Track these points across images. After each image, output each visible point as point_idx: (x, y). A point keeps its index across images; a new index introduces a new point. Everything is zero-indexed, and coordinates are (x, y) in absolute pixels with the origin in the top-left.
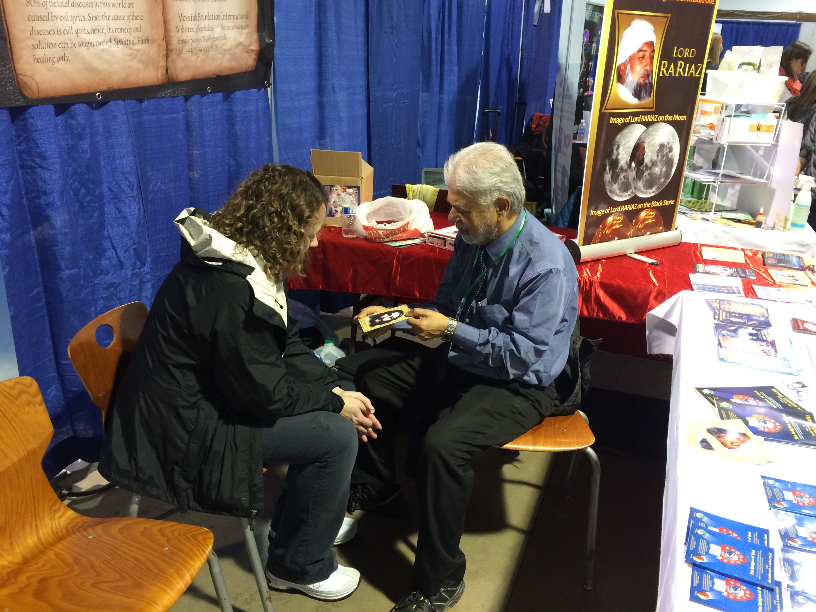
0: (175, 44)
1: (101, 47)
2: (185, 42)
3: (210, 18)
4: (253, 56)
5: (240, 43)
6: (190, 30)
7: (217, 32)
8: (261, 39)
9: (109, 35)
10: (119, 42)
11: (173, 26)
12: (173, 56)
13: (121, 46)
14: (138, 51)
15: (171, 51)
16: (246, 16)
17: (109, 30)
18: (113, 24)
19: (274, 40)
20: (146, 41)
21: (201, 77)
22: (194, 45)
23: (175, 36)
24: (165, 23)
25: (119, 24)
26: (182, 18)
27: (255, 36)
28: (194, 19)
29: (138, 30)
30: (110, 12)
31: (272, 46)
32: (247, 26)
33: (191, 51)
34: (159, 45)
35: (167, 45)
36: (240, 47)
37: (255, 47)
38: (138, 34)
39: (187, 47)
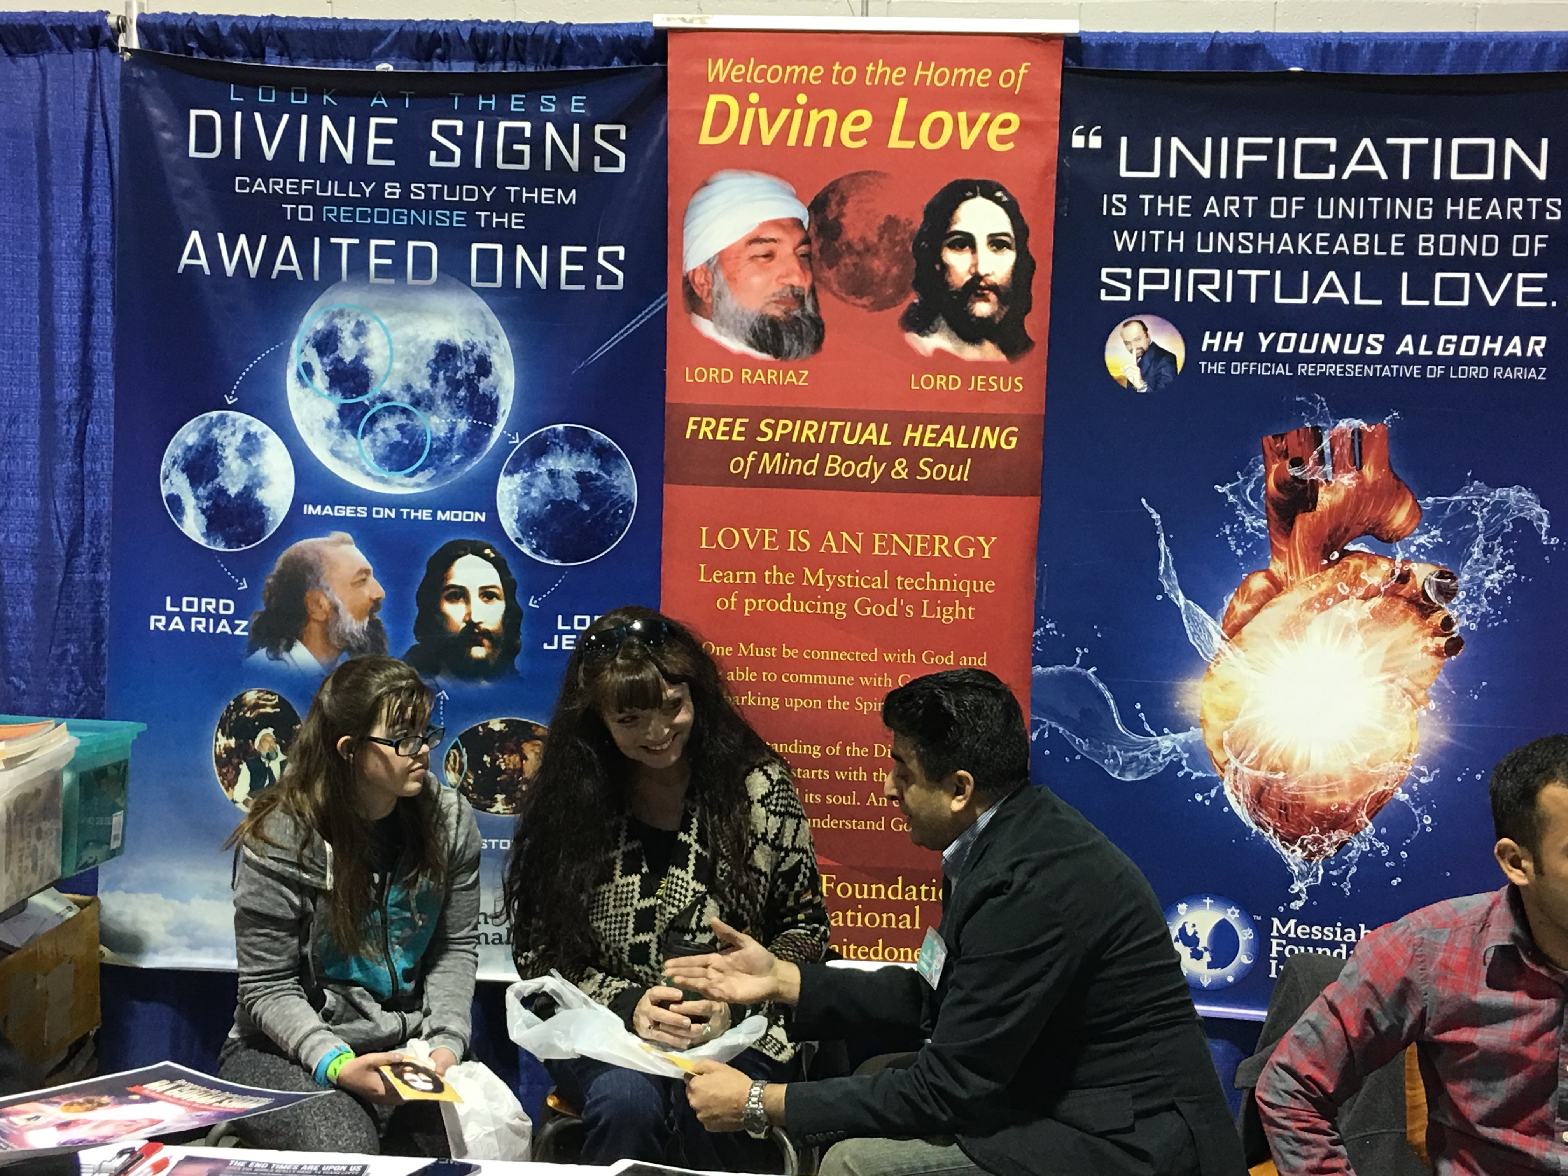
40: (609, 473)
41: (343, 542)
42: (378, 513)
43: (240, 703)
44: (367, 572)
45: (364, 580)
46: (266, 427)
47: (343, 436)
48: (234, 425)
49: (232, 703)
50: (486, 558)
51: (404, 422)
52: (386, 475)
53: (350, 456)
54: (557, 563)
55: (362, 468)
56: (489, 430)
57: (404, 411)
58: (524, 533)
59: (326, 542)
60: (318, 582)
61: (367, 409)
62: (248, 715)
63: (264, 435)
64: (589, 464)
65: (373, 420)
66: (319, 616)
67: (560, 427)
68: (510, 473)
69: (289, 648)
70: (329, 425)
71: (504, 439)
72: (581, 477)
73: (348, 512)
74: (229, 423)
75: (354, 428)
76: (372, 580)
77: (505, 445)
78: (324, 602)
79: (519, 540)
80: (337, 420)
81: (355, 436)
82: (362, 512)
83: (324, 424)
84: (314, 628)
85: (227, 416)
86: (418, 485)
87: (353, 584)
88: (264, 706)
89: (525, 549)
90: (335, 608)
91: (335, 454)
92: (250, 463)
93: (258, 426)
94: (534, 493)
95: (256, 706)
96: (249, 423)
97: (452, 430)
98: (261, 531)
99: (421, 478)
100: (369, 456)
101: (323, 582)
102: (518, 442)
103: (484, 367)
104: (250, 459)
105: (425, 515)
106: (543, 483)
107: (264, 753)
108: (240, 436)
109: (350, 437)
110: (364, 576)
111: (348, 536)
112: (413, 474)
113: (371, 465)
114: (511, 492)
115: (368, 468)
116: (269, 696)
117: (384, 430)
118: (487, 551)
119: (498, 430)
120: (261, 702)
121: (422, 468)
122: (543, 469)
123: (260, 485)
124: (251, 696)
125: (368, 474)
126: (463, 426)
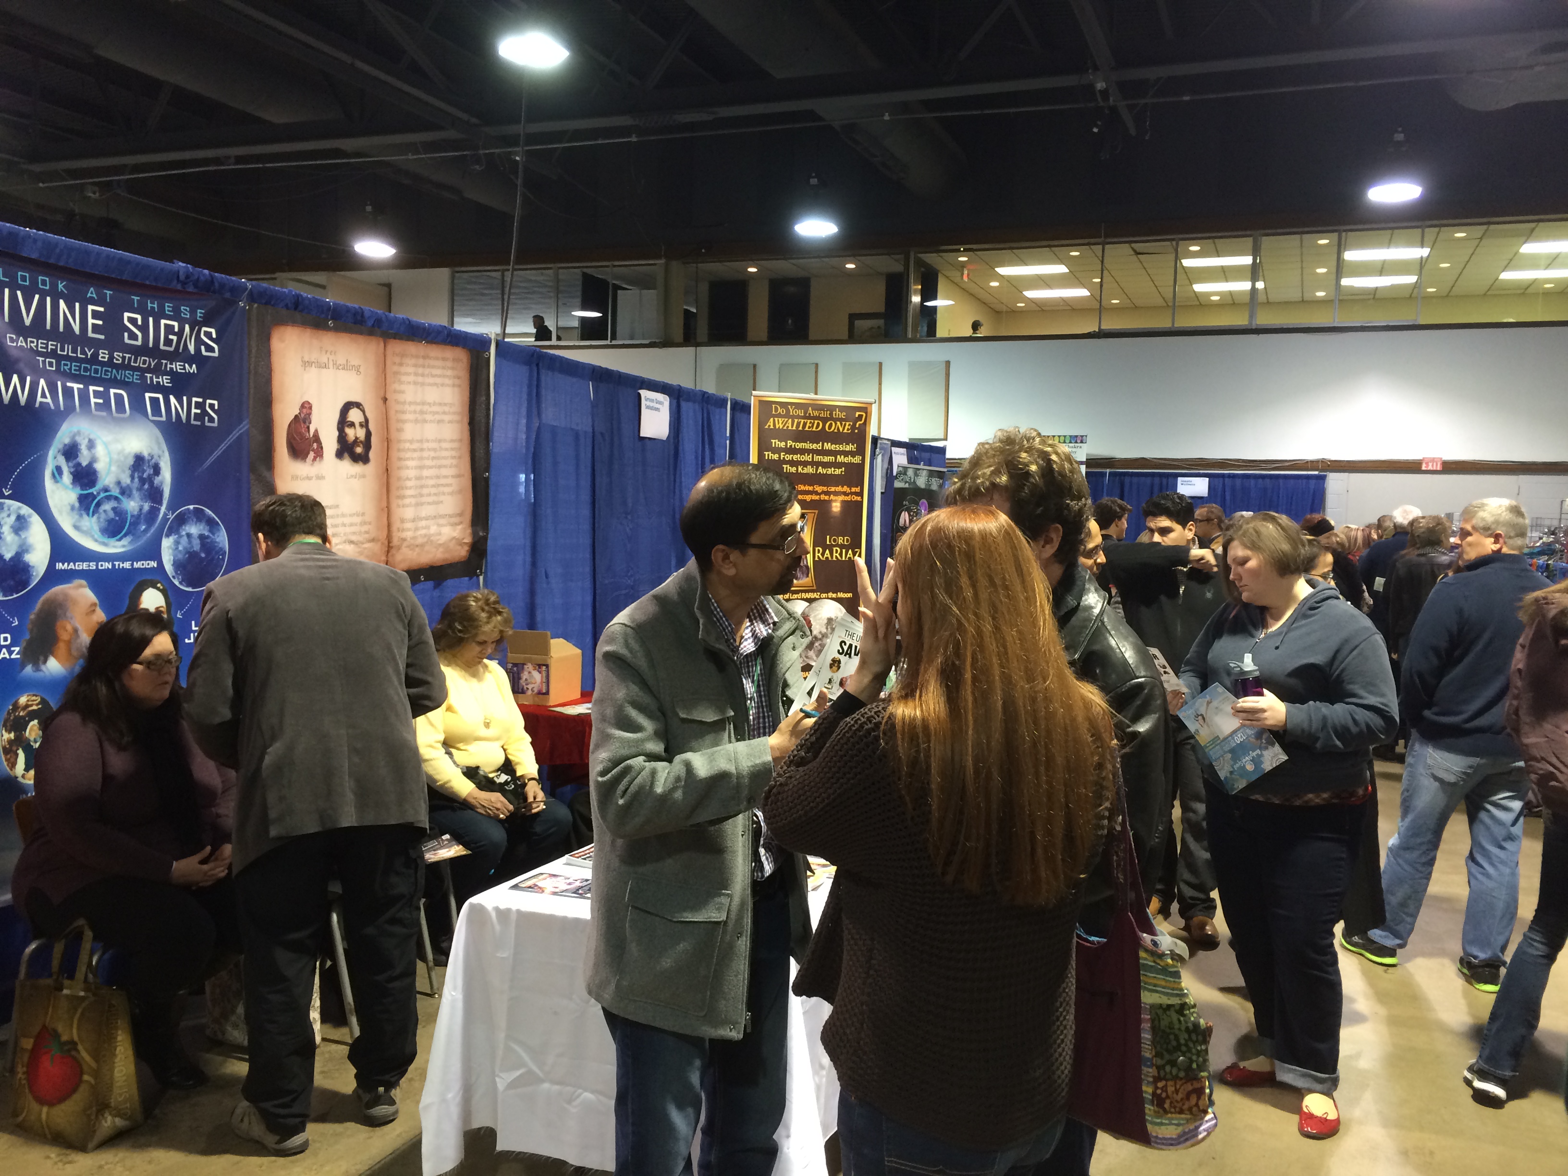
0: (395, 542)
1: (338, 547)
2: (404, 540)
3: (427, 519)
4: (466, 548)
5: (454, 538)
6: (409, 530)
7: (433, 529)
8: (474, 534)
9: (344, 538)
10: (351, 542)
11: (394, 528)
12: (393, 551)
13: (352, 546)
14: (365, 548)
15: (392, 547)
16: (461, 515)
17: (345, 534)
18: (348, 530)
19: (487, 534)
20: (373, 540)
21: (416, 568)
22: (412, 542)
23: (396, 536)
24: (389, 526)
25: (353, 529)
26: (403, 521)
27: (469, 531)
28: (414, 520)
29: (367, 532)
30: (347, 520)
31: (485, 538)
32: (461, 523)
33: (408, 547)
34: (382, 544)
35: (389, 542)
36: (454, 541)
37: (468, 540)
38: (367, 536)
39: (405, 544)
40: (213, 534)
41: (81, 586)
42: (102, 566)
43: (16, 706)
44: (95, 605)
45: (94, 611)
46: (31, 511)
47: (81, 515)
48: (9, 509)
49: (11, 707)
50: (158, 589)
51: (116, 505)
52: (106, 540)
53: (85, 529)
54: (190, 589)
55: (92, 537)
56: (159, 509)
57: (116, 498)
58: (176, 572)
59: (70, 588)
60: (65, 614)
61: (95, 497)
62: (21, 714)
63: (30, 516)
64: (204, 529)
65: (98, 505)
66: (64, 636)
67: (191, 507)
68: (168, 536)
69: (45, 662)
70: (73, 508)
71: (165, 515)
72: (202, 537)
73: (84, 566)
74: (6, 508)
75: (87, 510)
76: (99, 610)
77: (165, 519)
78: (69, 627)
79: (174, 577)
80: (77, 505)
81: (88, 515)
82: (93, 566)
83: (69, 508)
84: (61, 647)
85: (4, 503)
86: (124, 546)
87: (87, 614)
88: (32, 705)
89: (176, 583)
90: (76, 631)
91: (76, 527)
92: (20, 536)
93: (25, 510)
94: (181, 548)
95: (27, 706)
96: (19, 508)
97: (141, 510)
98: (25, 584)
99: (125, 541)
100: (96, 528)
101: (68, 614)
102: (171, 517)
103: (157, 470)
104: (21, 533)
105: (127, 565)
106: (184, 541)
107: (32, 739)
108: (13, 518)
109: (85, 516)
110: (93, 608)
111: (84, 582)
112: (120, 540)
113: (98, 535)
114: (169, 548)
115: (96, 536)
116: (34, 698)
117: (105, 511)
118: (159, 585)
119: (163, 509)
120: (30, 703)
121: (125, 535)
122: (184, 533)
123: (27, 551)
124: (23, 700)
125: (96, 541)
126: (146, 507)
